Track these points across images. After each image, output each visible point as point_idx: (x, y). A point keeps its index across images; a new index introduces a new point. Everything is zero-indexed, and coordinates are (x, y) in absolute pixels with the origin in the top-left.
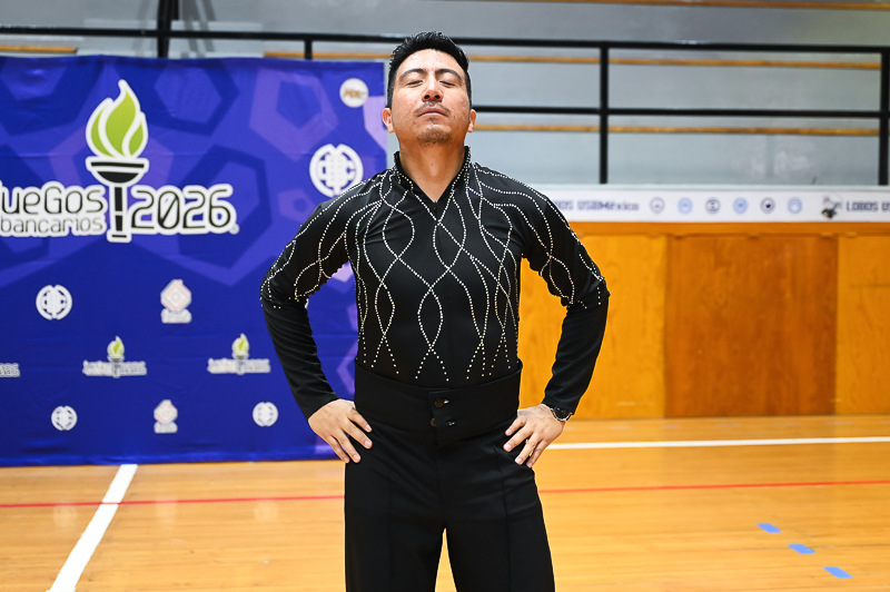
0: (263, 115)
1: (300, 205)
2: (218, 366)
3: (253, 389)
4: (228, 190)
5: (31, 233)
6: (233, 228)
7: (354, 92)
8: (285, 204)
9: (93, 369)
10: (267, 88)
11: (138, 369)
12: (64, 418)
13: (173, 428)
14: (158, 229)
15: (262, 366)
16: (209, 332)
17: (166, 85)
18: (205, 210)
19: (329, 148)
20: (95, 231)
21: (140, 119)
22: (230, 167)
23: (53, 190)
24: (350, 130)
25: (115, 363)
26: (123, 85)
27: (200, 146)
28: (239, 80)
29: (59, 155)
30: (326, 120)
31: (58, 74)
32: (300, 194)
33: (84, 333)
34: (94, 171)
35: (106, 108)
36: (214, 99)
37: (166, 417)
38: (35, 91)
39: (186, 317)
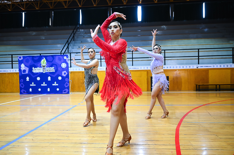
0: (57, 60)
1: (60, 69)
2: (53, 85)
3: (57, 87)
4: (54, 68)
5: (36, 72)
6: (54, 71)
7: (65, 58)
8: (59, 69)
9: (42, 85)
10: (57, 57)
11: (46, 85)
12: (40, 90)
13: (49, 91)
14: (47, 72)
15: (57, 85)
16: (53, 81)
17: (48, 58)
18: (52, 70)
19: (63, 63)
20: (42, 72)
21: (46, 61)
22: (54, 65)
23: (38, 68)
24: (65, 61)
25: (44, 84)
26: (44, 58)
27: (51, 64)
28: (55, 57)
29: (39, 65)
30: (62, 61)
31: (38, 57)
32: (60, 68)
33: (41, 82)
34: (42, 66)
35: (43, 60)
36: (52, 59)
37: (49, 90)
38: (36, 59)
39: (50, 80)
